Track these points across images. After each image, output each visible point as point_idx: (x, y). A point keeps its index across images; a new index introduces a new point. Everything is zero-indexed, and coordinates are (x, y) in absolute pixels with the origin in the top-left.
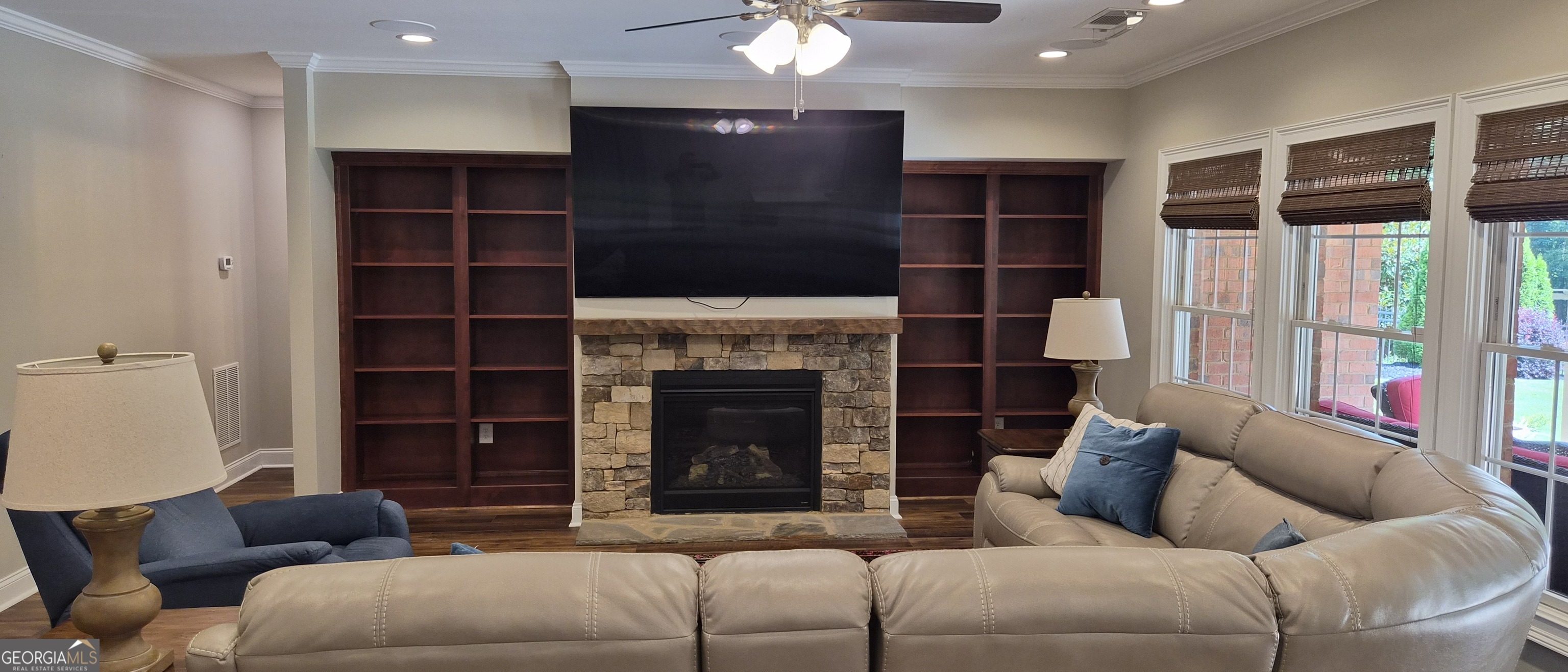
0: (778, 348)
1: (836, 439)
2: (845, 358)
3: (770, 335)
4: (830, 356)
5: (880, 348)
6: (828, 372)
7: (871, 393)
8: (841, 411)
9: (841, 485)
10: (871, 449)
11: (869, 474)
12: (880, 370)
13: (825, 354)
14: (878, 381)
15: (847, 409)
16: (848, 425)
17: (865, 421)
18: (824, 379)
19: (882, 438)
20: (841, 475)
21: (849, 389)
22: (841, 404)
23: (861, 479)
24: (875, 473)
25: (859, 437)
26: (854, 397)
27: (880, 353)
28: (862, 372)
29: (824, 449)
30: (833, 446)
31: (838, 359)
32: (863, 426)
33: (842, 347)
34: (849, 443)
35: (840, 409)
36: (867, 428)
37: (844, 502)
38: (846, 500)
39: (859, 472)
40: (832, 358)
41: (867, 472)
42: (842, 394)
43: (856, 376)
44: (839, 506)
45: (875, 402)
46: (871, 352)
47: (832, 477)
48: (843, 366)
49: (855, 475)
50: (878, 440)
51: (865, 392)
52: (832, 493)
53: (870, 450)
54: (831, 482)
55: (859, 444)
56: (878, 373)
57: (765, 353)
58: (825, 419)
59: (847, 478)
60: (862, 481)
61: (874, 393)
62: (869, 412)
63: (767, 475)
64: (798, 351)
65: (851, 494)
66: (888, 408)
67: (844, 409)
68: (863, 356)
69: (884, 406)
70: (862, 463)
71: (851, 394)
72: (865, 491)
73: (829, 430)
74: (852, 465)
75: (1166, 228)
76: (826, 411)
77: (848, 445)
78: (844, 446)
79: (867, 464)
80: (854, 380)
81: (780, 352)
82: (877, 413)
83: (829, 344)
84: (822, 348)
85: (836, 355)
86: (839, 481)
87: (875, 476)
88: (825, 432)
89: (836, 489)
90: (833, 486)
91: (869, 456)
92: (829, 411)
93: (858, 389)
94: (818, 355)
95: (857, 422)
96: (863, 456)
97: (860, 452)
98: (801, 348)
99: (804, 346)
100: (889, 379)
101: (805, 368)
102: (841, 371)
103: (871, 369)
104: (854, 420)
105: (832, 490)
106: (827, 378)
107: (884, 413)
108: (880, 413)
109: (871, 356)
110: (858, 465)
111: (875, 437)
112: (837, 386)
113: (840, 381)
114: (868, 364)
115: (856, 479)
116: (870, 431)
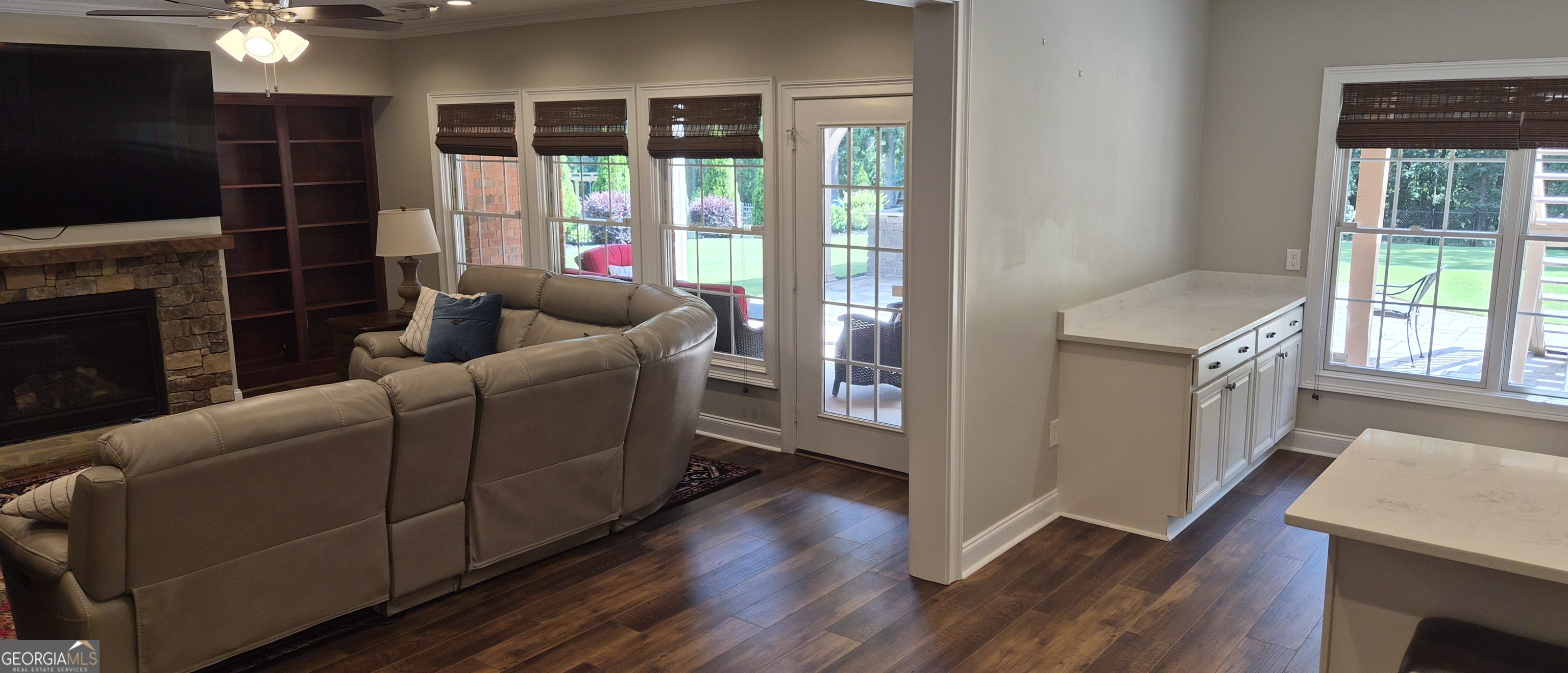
0: (106, 272)
1: (177, 348)
2: (177, 275)
3: (97, 261)
4: (161, 274)
5: (211, 262)
6: (162, 289)
7: (206, 303)
8: (179, 323)
9: (188, 388)
10: (212, 352)
11: (212, 374)
12: (213, 283)
13: (157, 273)
14: (212, 292)
15: (186, 320)
16: (187, 334)
17: (203, 328)
18: (159, 296)
19: (221, 341)
20: (186, 379)
21: (184, 302)
22: (179, 316)
23: (206, 380)
24: (219, 372)
25: (199, 343)
26: (190, 309)
27: (210, 267)
28: (196, 285)
29: (167, 358)
30: (175, 355)
31: (170, 276)
32: (203, 332)
33: (173, 266)
34: (190, 350)
35: (178, 321)
36: (205, 335)
37: (192, 402)
38: (194, 400)
39: (203, 374)
40: (163, 276)
41: (211, 373)
42: (178, 308)
43: (190, 289)
44: (188, 406)
45: (211, 311)
46: (202, 267)
47: (178, 382)
48: (176, 282)
49: (199, 377)
50: (218, 343)
51: (200, 303)
52: (180, 396)
53: (211, 353)
54: (176, 386)
55: (200, 349)
56: (211, 285)
57: (93, 278)
58: (164, 332)
59: (192, 381)
60: (208, 381)
61: (209, 303)
62: (206, 320)
63: (102, 392)
64: (128, 272)
65: (198, 394)
66: (224, 314)
67: (182, 320)
68: (195, 271)
69: (220, 313)
70: (204, 366)
71: (186, 306)
72: (211, 389)
73: (170, 341)
74: (195, 368)
75: (440, 153)
76: (164, 326)
77: (190, 351)
78: (186, 354)
79: (210, 366)
80: (188, 294)
81: (110, 275)
82: (214, 320)
83: (159, 264)
84: (154, 268)
85: (168, 273)
86: (185, 385)
87: (219, 375)
88: (166, 344)
89: (183, 393)
90: (180, 390)
91: (211, 358)
92: (167, 324)
93: (193, 302)
94: (149, 275)
95: (196, 331)
96: (206, 360)
97: (202, 356)
98: (131, 270)
99: (134, 268)
100: (221, 290)
101: (137, 287)
102: (174, 287)
103: (203, 282)
104: (193, 329)
105: (179, 394)
106: (162, 294)
107: (220, 318)
108: (217, 319)
109: (202, 270)
110: (201, 368)
111: (215, 341)
112: (173, 301)
113: (175, 296)
114: (200, 278)
115: (201, 380)
116: (209, 336)
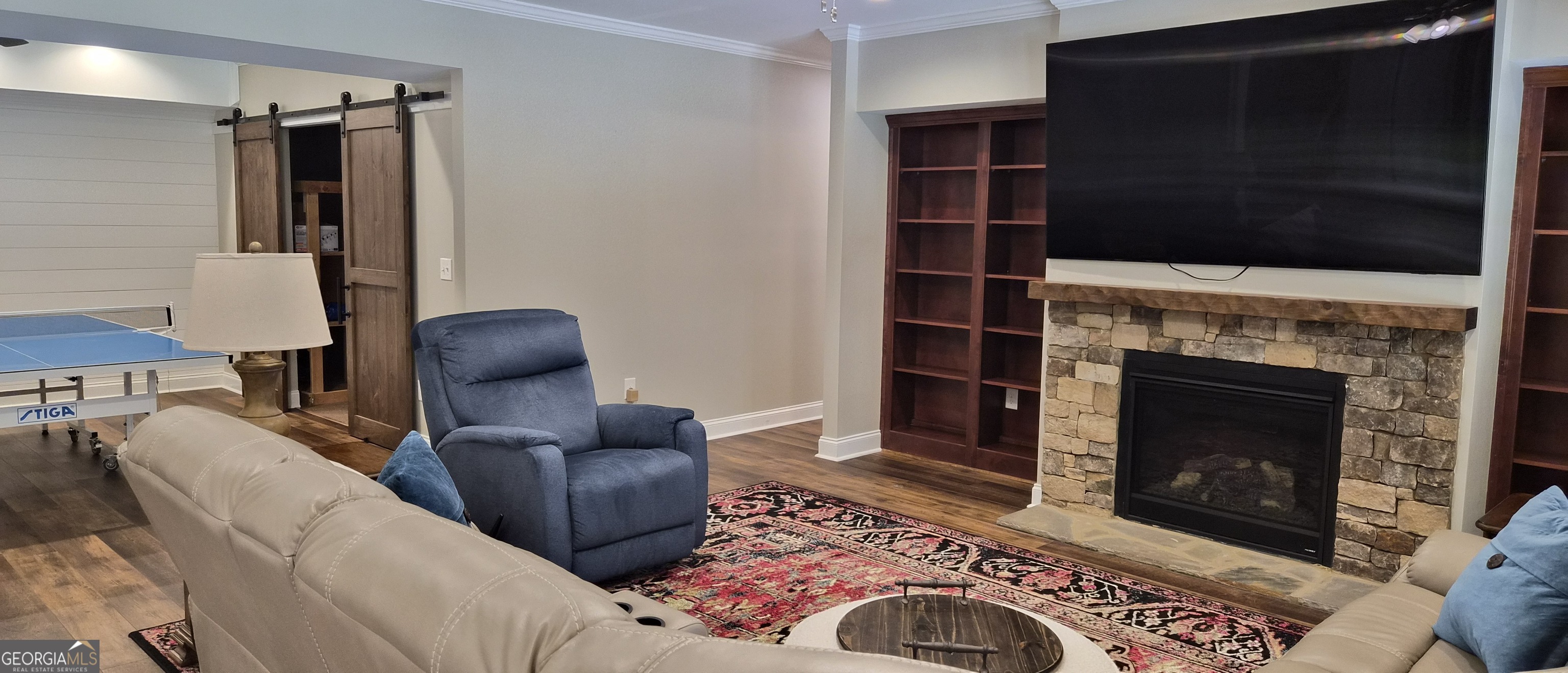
0: (1281, 336)
1: (1359, 473)
2: (1383, 360)
3: (1271, 319)
4: (1357, 354)
5: (1442, 351)
6: (1353, 377)
7: (1422, 416)
8: (1370, 435)
9: (1362, 539)
10: (1416, 498)
11: (1410, 533)
12: (1441, 385)
13: (1351, 351)
14: (1436, 401)
15: (1381, 434)
16: (1378, 456)
17: (1407, 454)
18: (1347, 386)
19: (1436, 485)
20: (1365, 525)
21: (1384, 406)
22: (1372, 425)
23: (1396, 538)
24: (1420, 533)
25: (1396, 477)
26: (1392, 418)
27: (1441, 359)
28: (1409, 384)
29: (1341, 483)
30: (1354, 482)
31: (1369, 361)
32: (1405, 461)
33: (1377, 345)
34: (1379, 483)
35: (1369, 433)
36: (1412, 467)
37: (1368, 565)
38: (1370, 561)
39: (1396, 528)
40: (1360, 358)
41: (1408, 530)
42: (1374, 412)
43: (1399, 388)
44: (1359, 567)
45: (1427, 432)
46: (1427, 357)
47: (1352, 526)
48: (1377, 371)
49: (1386, 530)
50: (1430, 488)
51: (1411, 414)
52: (1349, 547)
53: (1415, 500)
54: (1349, 532)
55: (1397, 487)
56: (1435, 389)
57: (1263, 342)
58: (1344, 442)
59: (1373, 531)
60: (1398, 541)
61: (1427, 417)
62: (1416, 444)
63: (1273, 503)
64: (1309, 343)
65: (1377, 556)
66: (1453, 443)
67: (1376, 433)
68: (1413, 360)
69: (1444, 439)
70: (1400, 516)
71: (1387, 413)
72: (1402, 556)
73: (1350, 459)
74: (1383, 514)
76: (1348, 433)
77: (1378, 484)
78: (1371, 486)
79: (1408, 518)
80: (1394, 394)
81: (1284, 342)
82: (1429, 446)
83: (1358, 339)
84: (1347, 343)
85: (1367, 354)
86: (1361, 533)
87: (1419, 538)
88: (1345, 461)
89: (1355, 544)
90: (1351, 538)
91: (1411, 507)
92: (1352, 432)
93: (1401, 408)
94: (1339, 352)
95: (1395, 455)
96: (1402, 507)
97: (1397, 500)
98: (1314, 340)
99: (1319, 338)
100: (1458, 401)
101: (1319, 367)
102: (1373, 378)
103: (1426, 380)
104: (1391, 452)
105: (1350, 543)
106: (1352, 385)
107: (1442, 448)
108: (1435, 448)
109: (1426, 362)
110: (1394, 518)
111: (1425, 482)
112: (1367, 400)
113: (1372, 393)
114: (1421, 373)
115: (1388, 535)
116: (1417, 471)
